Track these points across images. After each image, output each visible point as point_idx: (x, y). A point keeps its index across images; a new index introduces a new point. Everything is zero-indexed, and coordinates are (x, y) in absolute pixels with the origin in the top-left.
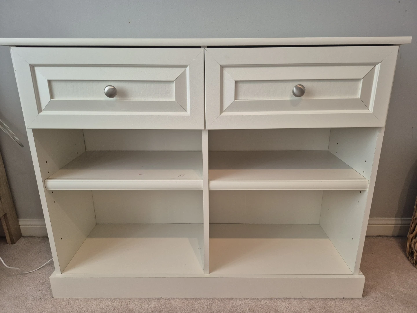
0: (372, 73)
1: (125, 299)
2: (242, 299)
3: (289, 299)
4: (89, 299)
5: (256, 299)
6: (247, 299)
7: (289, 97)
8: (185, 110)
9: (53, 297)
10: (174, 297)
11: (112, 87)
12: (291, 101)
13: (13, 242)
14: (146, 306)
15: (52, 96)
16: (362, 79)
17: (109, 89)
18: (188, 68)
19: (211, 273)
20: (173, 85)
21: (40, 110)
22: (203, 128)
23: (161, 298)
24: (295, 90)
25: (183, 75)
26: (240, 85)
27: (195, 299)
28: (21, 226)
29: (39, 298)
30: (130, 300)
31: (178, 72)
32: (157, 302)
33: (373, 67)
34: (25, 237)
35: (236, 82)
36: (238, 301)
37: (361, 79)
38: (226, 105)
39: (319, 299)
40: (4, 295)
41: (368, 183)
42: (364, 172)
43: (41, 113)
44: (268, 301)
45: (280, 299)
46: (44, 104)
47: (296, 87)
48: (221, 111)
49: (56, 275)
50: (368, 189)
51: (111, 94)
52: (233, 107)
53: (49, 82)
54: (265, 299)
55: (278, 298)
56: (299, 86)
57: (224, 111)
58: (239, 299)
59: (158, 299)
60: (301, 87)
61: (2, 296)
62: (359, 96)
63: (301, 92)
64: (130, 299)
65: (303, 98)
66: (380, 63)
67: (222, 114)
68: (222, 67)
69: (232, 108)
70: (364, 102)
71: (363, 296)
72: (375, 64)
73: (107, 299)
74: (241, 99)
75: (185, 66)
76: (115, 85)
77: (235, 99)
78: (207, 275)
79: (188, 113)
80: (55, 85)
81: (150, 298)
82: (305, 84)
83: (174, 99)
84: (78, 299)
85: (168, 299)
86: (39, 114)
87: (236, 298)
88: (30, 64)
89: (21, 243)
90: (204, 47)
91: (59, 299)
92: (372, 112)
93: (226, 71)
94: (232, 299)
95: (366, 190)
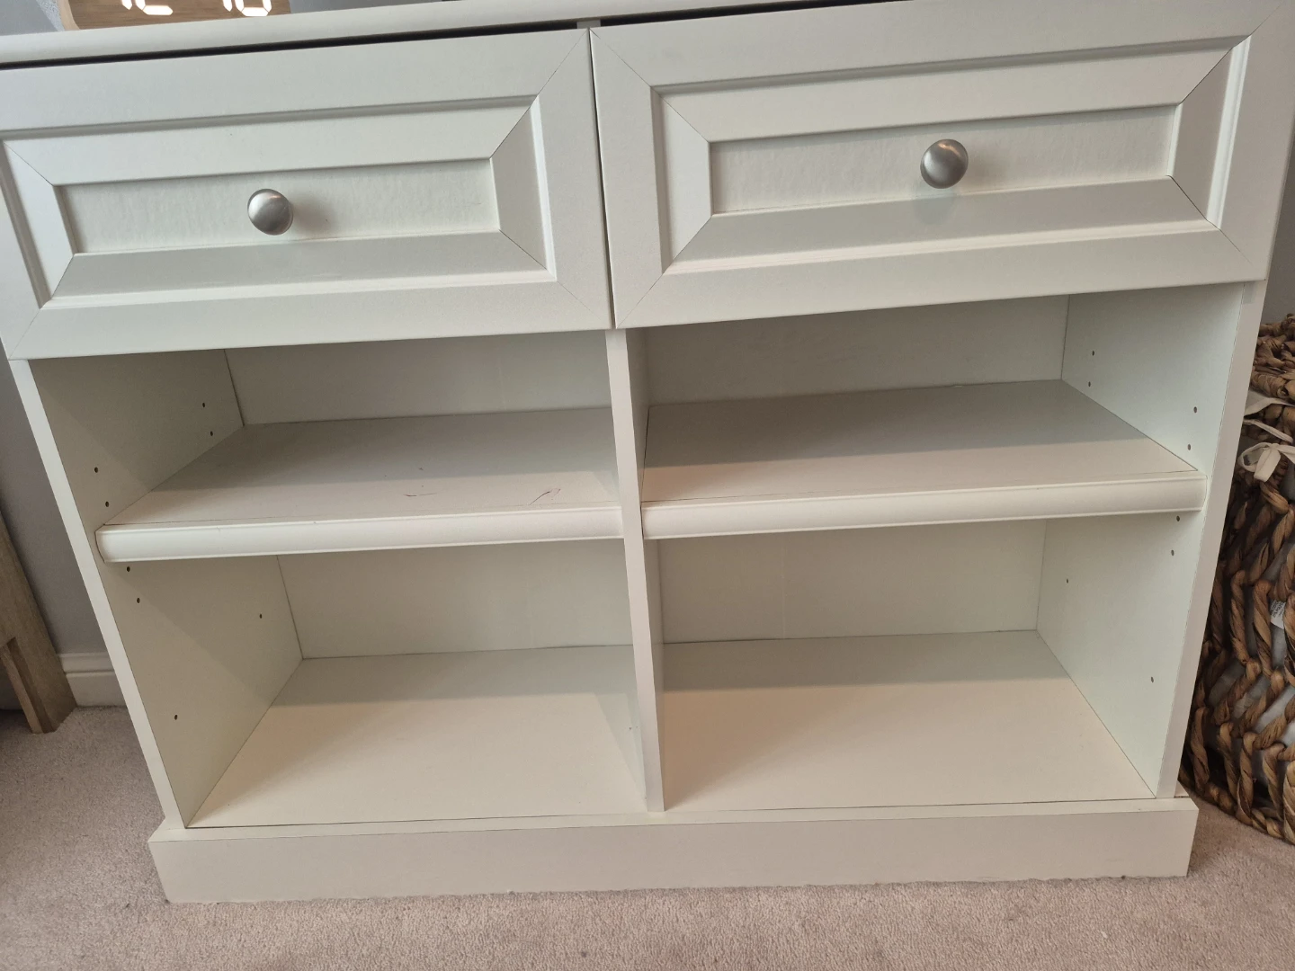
0: (1216, 78)
1: (397, 901)
2: (777, 891)
3: (937, 885)
4: (279, 905)
5: (824, 888)
6: (793, 889)
7: (907, 192)
8: (540, 263)
9: (167, 901)
10: (553, 890)
11: (275, 197)
12: (918, 205)
13: (48, 727)
14: (461, 921)
15: (77, 243)
16: (1180, 108)
17: (266, 205)
18: (535, 108)
19: (670, 810)
20: (488, 174)
21: (42, 293)
22: (606, 325)
23: (512, 893)
24: (928, 160)
25: (521, 132)
26: (732, 159)
27: (621, 896)
28: (68, 676)
29: (123, 905)
30: (410, 905)
31: (501, 123)
32: (498, 906)
33: (1220, 54)
34: (84, 708)
35: (714, 147)
36: (763, 897)
37: (1175, 105)
38: (683, 236)
39: (1040, 882)
40: (15, 898)
41: (1207, 485)
42: (1189, 447)
43: (47, 306)
44: (867, 896)
45: (905, 885)
46: (54, 275)
47: (934, 149)
48: (667, 258)
49: (171, 831)
50: (1204, 509)
51: (275, 220)
52: (707, 243)
53: (61, 191)
54: (853, 888)
55: (899, 884)
56: (943, 146)
57: (678, 258)
58: (767, 889)
59: (501, 897)
60: (951, 148)
61: (11, 900)
62: (1167, 170)
63: (953, 168)
64: (412, 899)
65: (960, 189)
66: (1245, 37)
67: (671, 270)
68: (659, 95)
69: (704, 244)
70: (1187, 189)
71: (1193, 867)
72: (1228, 43)
74: (739, 206)
75: (525, 101)
76: (286, 187)
77: (715, 209)
78: (659, 816)
79: (550, 273)
80: (79, 200)
81: (477, 897)
82: (965, 138)
83: (495, 226)
84: (245, 905)
85: (535, 897)
86: (40, 306)
87: (757, 889)
89: (73, 727)
90: (588, 22)
91: (185, 906)
92: (1219, 227)
93: (675, 107)
94: (743, 889)
95: (1199, 511)
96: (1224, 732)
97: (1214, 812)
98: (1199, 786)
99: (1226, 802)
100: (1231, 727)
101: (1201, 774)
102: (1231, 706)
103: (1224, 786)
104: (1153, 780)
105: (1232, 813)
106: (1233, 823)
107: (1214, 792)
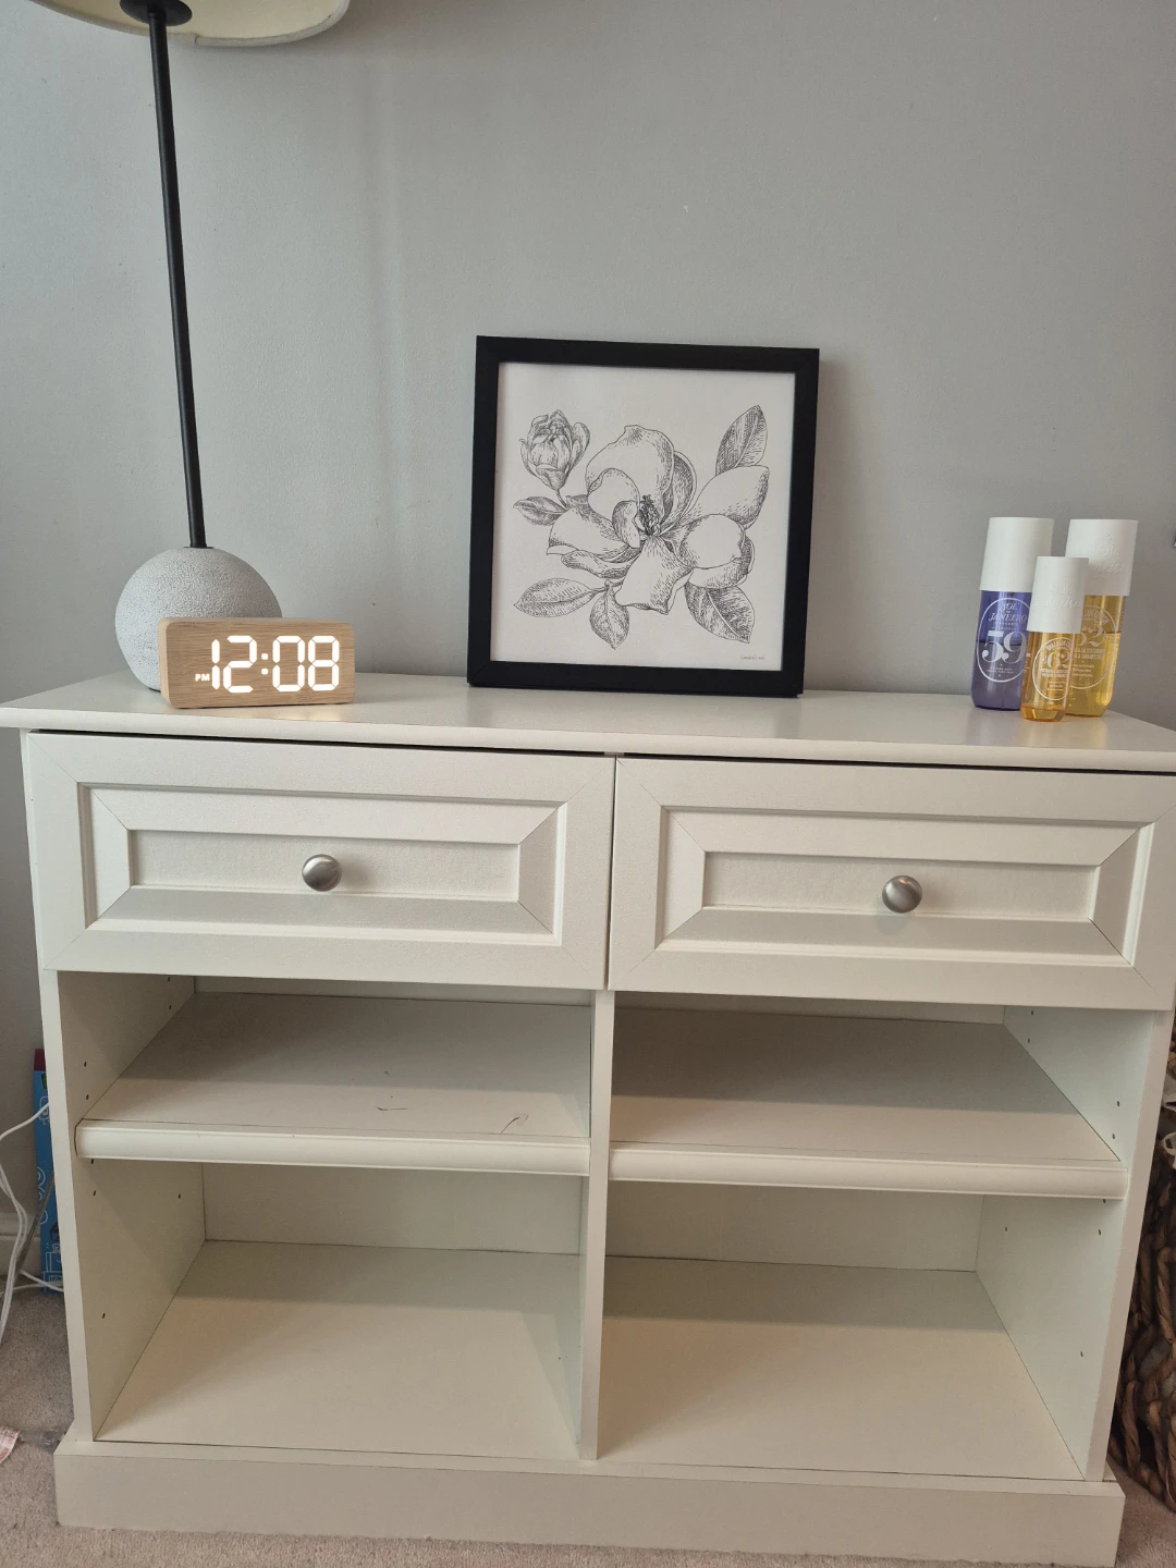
0: (1127, 850)
1: (308, 1540)
2: (706, 1556)
4: (181, 1536)
5: (753, 1555)
6: (721, 1554)
7: (870, 908)
8: (547, 927)
9: (57, 1523)
10: (473, 1539)
11: (329, 860)
12: (878, 920)
15: (135, 876)
16: (1098, 869)
17: (319, 866)
18: (563, 811)
19: (604, 1459)
20: (516, 855)
21: (91, 914)
22: (599, 985)
23: (429, 1539)
24: (890, 888)
25: (548, 827)
26: (719, 863)
27: (544, 1551)
29: (10, 1525)
30: (322, 1546)
31: (532, 818)
32: (415, 1554)
33: (1129, 833)
35: (708, 855)
36: (691, 1561)
37: (1094, 867)
38: (676, 919)
39: (970, 1564)
41: (1128, 1177)
42: (1114, 1137)
43: (94, 926)
44: (796, 1567)
45: (835, 1558)
46: (106, 897)
47: (895, 881)
48: (661, 936)
49: (78, 1443)
50: (1125, 1198)
51: (322, 879)
52: (697, 928)
53: (133, 835)
54: (783, 1555)
55: (829, 1557)
56: (902, 881)
57: (670, 937)
58: (694, 1553)
59: (417, 1542)
60: (909, 882)
62: (1089, 915)
63: (910, 897)
64: (324, 1539)
65: (916, 912)
66: (1151, 823)
67: (665, 946)
68: (667, 813)
69: (693, 928)
70: (1106, 932)
71: (1120, 1557)
72: (1138, 825)
73: (244, 1537)
74: (727, 902)
75: (556, 805)
76: (338, 852)
77: (704, 904)
78: (590, 1465)
79: (555, 938)
80: (148, 846)
81: (392, 1541)
82: (919, 874)
83: (514, 896)
84: (144, 1534)
85: (454, 1546)
86: (87, 927)
87: (685, 1552)
88: (78, 783)
90: (616, 754)
91: (77, 1530)
92: (1133, 964)
93: (679, 822)
94: (671, 1552)
95: (1121, 1200)
96: (1153, 1410)
97: (1144, 1496)
98: (1130, 1465)
99: (1157, 1486)
100: (1160, 1406)
101: (1133, 1452)
102: (1160, 1384)
103: (1153, 1467)
104: (1083, 1458)
105: (1162, 1498)
106: (1160, 1509)
107: (1145, 1473)
